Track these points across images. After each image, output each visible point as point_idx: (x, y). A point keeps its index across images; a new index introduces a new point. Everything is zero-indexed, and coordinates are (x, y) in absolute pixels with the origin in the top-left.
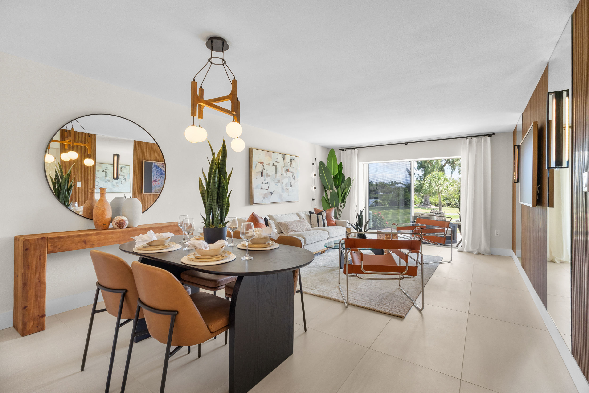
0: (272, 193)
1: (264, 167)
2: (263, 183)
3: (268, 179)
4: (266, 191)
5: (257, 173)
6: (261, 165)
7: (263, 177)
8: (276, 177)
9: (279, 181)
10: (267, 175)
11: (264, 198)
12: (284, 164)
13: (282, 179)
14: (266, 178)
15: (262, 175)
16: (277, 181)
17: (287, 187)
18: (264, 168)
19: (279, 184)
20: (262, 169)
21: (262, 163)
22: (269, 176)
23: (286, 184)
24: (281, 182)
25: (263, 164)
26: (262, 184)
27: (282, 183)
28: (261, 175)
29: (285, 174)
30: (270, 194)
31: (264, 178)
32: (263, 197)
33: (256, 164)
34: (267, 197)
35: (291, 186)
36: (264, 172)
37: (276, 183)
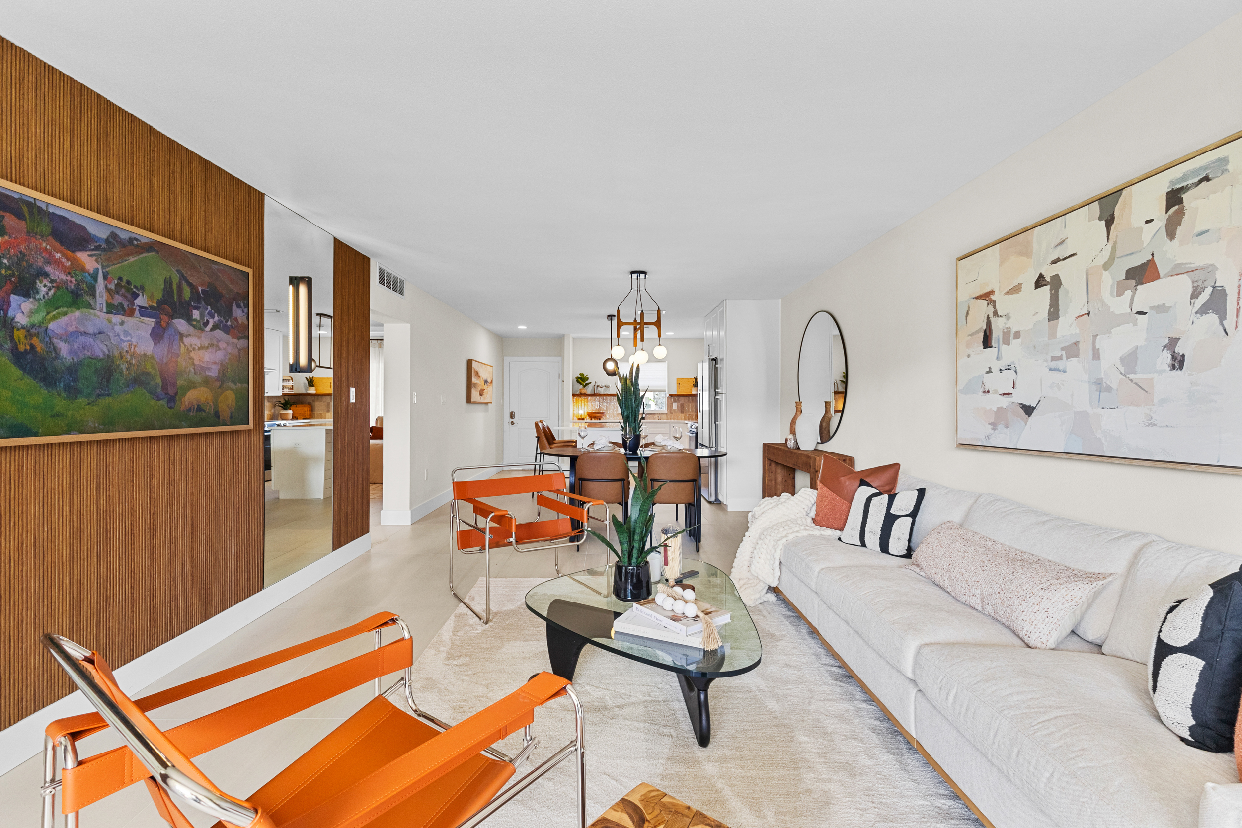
0: (1028, 410)
1: (994, 307)
2: (990, 371)
3: (1011, 352)
4: (1005, 402)
5: (970, 337)
6: (986, 302)
7: (993, 344)
8: (1053, 334)
9: (1072, 350)
10: (1007, 337)
11: (994, 429)
12: (1110, 246)
13: (1095, 336)
14: (1004, 347)
15: (987, 342)
16: (1062, 349)
17: (1131, 376)
18: (995, 314)
19: (1072, 364)
20: (988, 316)
21: (986, 296)
22: (1017, 335)
23: (1130, 361)
24: (1085, 349)
25: (993, 297)
26: (987, 372)
27: (1096, 355)
28: (983, 342)
29: (1120, 305)
30: (1022, 412)
31: (996, 349)
32: (990, 424)
33: (969, 307)
34: (1007, 427)
35: (1178, 362)
36: (998, 326)
37: (1054, 359)
